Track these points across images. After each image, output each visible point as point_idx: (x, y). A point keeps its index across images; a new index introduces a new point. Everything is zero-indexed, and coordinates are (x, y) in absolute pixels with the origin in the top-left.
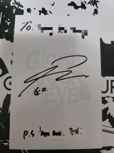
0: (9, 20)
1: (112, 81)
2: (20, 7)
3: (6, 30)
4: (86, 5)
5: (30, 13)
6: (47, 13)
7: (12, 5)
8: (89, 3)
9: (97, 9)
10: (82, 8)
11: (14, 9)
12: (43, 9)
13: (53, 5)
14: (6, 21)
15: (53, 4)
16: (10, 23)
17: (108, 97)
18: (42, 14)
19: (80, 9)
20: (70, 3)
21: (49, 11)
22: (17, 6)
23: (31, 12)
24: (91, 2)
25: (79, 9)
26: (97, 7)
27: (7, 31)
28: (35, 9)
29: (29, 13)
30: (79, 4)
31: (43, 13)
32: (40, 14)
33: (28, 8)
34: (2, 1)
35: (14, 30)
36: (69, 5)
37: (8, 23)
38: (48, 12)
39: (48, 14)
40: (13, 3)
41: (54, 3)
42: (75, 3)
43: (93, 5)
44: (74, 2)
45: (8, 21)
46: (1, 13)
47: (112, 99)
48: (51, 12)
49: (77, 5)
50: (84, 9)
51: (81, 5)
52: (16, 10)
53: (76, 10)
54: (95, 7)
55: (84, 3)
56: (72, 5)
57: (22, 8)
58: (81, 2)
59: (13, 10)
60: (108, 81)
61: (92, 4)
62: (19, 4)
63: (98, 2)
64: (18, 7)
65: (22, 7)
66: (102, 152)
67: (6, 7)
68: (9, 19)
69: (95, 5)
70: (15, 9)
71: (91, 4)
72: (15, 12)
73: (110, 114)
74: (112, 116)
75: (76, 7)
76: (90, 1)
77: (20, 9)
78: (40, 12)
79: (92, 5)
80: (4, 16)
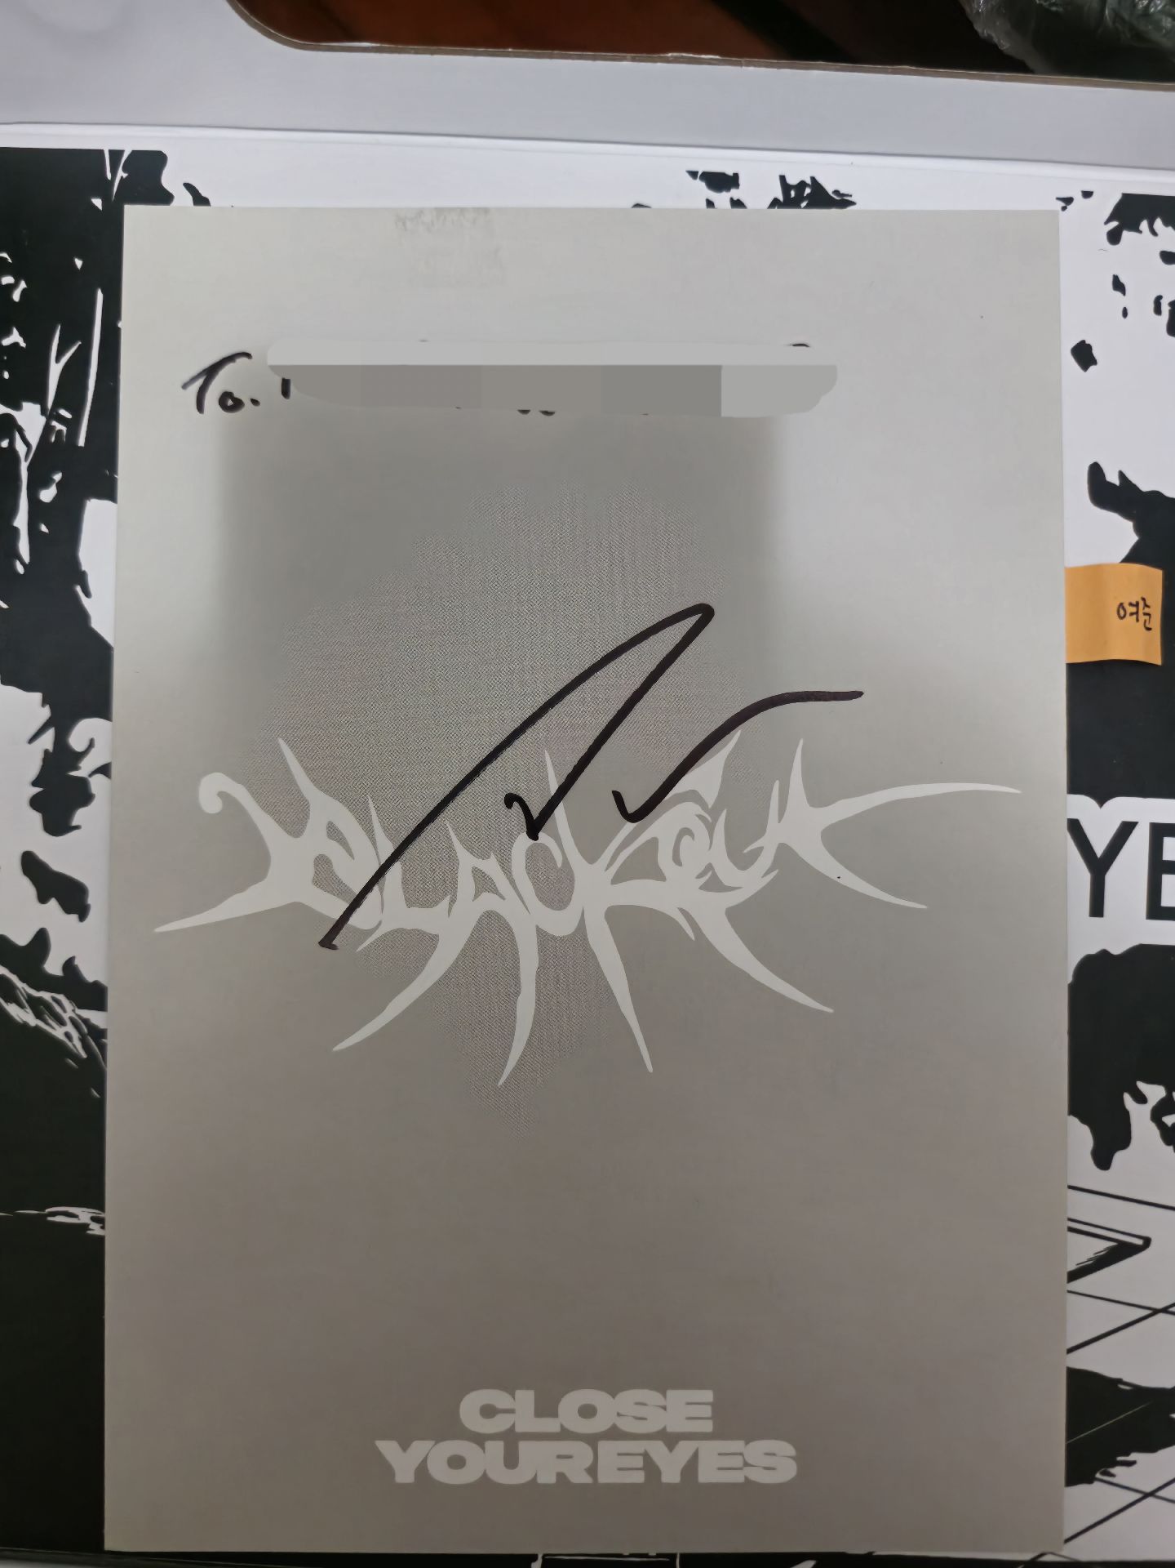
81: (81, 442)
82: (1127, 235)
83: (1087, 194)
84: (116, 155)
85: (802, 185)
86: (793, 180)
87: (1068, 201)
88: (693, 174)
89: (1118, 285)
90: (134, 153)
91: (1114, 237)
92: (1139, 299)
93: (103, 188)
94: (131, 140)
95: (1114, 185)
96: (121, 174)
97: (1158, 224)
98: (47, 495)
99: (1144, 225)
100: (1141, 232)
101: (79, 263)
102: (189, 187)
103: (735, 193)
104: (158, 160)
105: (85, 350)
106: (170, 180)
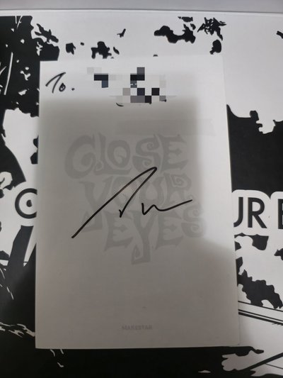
0: (27, 68)
1: (251, 200)
2: (51, 42)
3: (21, 90)
4: (195, 33)
5: (73, 53)
6: (109, 52)
7: (34, 36)
8: (201, 29)
9: (220, 40)
10: (187, 41)
11: (38, 46)
12: (101, 44)
13: (122, 35)
14: (22, 72)
15: (121, 32)
16: (29, 75)
17: (242, 235)
18: (97, 54)
19: (182, 42)
20: (159, 29)
21: (114, 48)
22: (44, 39)
23: (75, 51)
24: (207, 25)
25: (179, 42)
26: (221, 37)
27: (23, 93)
28: (82, 44)
29: (71, 53)
30: (179, 31)
31: (100, 54)
32: (94, 56)
33: (69, 42)
34: (13, 30)
35: (38, 92)
36: (157, 33)
37: (27, 76)
38: (111, 51)
39: (110, 54)
40: (37, 33)
41: (125, 30)
42: (171, 29)
43: (212, 33)
44: (169, 26)
45: (26, 72)
46: (12, 54)
47: (251, 240)
48: (117, 51)
49: (175, 33)
50: (189, 42)
51: (184, 33)
53: (172, 44)
54: (215, 37)
55: (191, 29)
56: (163, 35)
57: (55, 44)
58: (185, 26)
59: (37, 48)
60: (241, 200)
61: (209, 30)
62: (48, 34)
63: (223, 24)
64: (48, 41)
65: (56, 40)
66: (226, 359)
67: (23, 41)
68: (28, 66)
69: (215, 33)
70: (41, 45)
71: (205, 31)
72: (41, 52)
73: (245, 273)
74: (251, 278)
75: (173, 38)
76: (203, 24)
77: (52, 45)
78: (94, 50)
79: (209, 33)
80: (18, 61)
81: (5, 94)
84: (18, 17)
85: (211, 20)
86: (208, 19)
88: (180, 18)
90: (23, 17)
93: (14, 26)
94: (22, 13)
96: (20, 22)
101: (7, 46)
102: (38, 25)
103: (192, 22)
104: (30, 18)
105: (7, 69)
106: (33, 23)
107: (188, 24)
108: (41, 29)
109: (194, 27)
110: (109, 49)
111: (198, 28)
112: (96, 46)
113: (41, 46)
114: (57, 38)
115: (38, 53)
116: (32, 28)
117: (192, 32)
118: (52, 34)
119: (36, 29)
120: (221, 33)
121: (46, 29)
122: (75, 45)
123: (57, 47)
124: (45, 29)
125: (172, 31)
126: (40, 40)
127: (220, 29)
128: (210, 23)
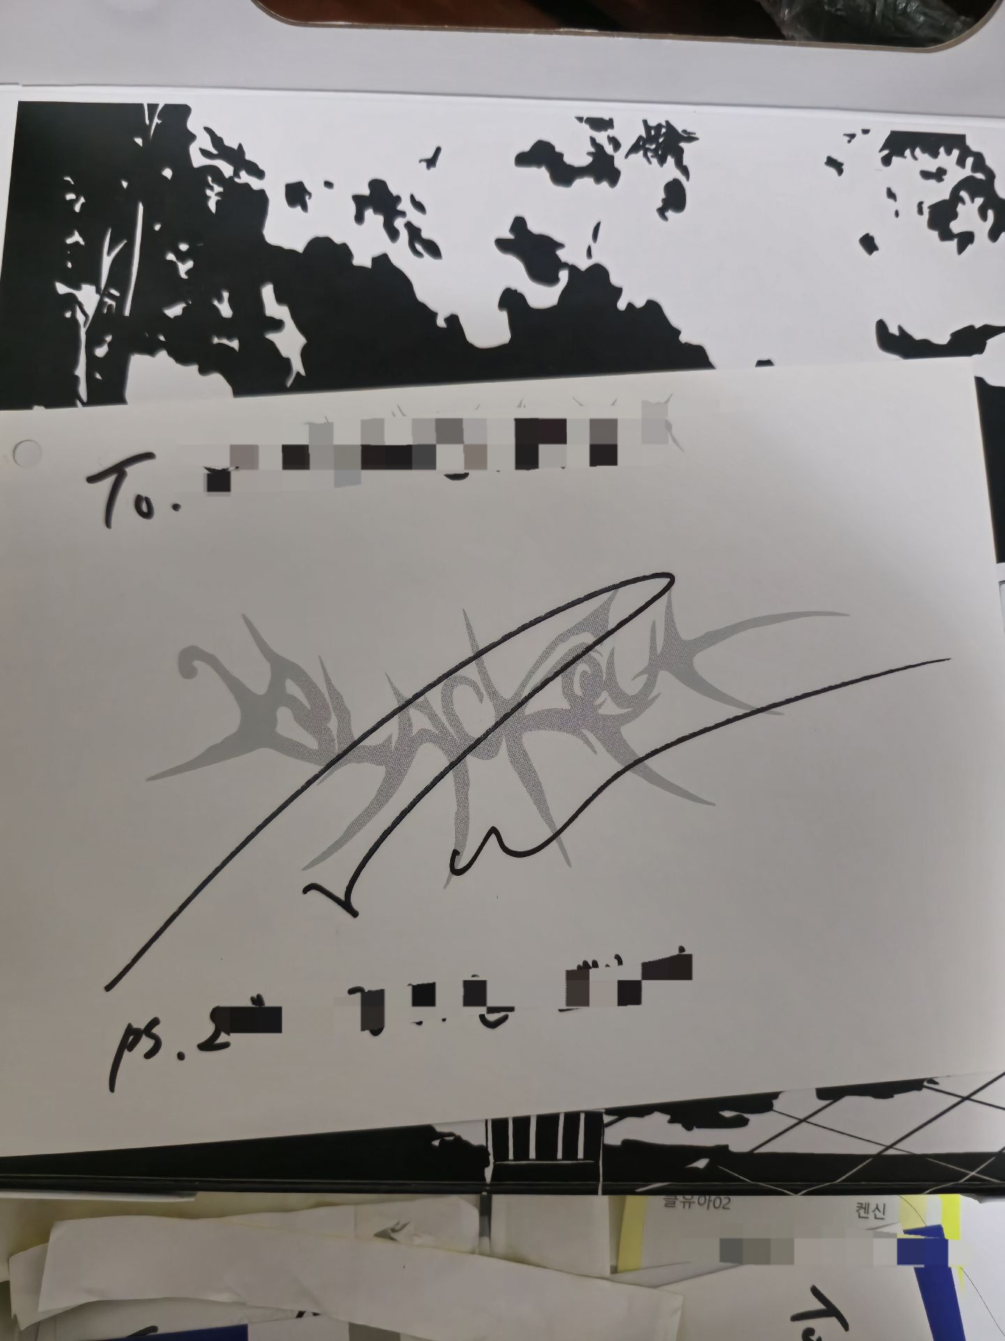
0: (184, 247)
2: (244, 178)
3: (171, 303)
4: (619, 161)
5: (305, 208)
6: (400, 207)
7: (198, 161)
8: (635, 149)
9: (682, 178)
10: (598, 180)
11: (212, 188)
12: (378, 186)
13: (431, 162)
14: (171, 257)
15: (430, 155)
16: (190, 264)
18: (369, 213)
19: (584, 184)
20: (527, 148)
21: (412, 197)
22: (227, 170)
23: (309, 202)
24: (650, 139)
25: (578, 182)
26: (685, 171)
27: (174, 311)
28: (328, 185)
29: (299, 208)
30: (578, 156)
31: (376, 211)
33: (293, 179)
34: (139, 141)
36: (523, 160)
37: (184, 268)
38: (405, 205)
39: (403, 213)
40: (205, 153)
41: (438, 150)
42: (558, 149)
43: (662, 161)
44: (553, 142)
45: (182, 257)
46: (141, 208)
48: (420, 206)
49: (569, 159)
50: (605, 184)
51: (589, 160)
52: (221, 189)
53: (561, 189)
54: (670, 171)
55: (609, 149)
56: (539, 165)
57: (255, 184)
58: (593, 140)
59: (208, 192)
61: (655, 151)
62: (236, 157)
63: (690, 138)
64: (236, 174)
65: (259, 173)
67: (168, 173)
68: (184, 241)
69: (670, 160)
70: (219, 184)
71: (645, 155)
72: (218, 203)
75: (563, 174)
76: (640, 138)
77: (247, 186)
79: (654, 161)
80: (157, 227)
81: (127, 313)
82: (895, 160)
83: (866, 132)
84: (153, 107)
85: (659, 126)
86: (652, 123)
87: (852, 136)
88: (580, 119)
89: (891, 195)
90: (167, 107)
91: (887, 161)
92: (906, 204)
93: (143, 130)
94: (163, 97)
95: (884, 126)
96: (156, 121)
97: (918, 151)
98: (101, 352)
99: (908, 152)
100: (905, 157)
101: (125, 184)
102: (208, 130)
103: (610, 132)
104: (184, 111)
105: (130, 247)
106: (193, 124)
107: (602, 137)
108: (217, 141)
109: (616, 144)
110: (398, 199)
111: (626, 146)
112: (366, 191)
113: (218, 189)
114: (261, 167)
115: (212, 205)
116: (192, 137)
117: (612, 158)
118: (248, 157)
119: (203, 141)
120: (685, 162)
121: (231, 142)
122: (308, 187)
123: (262, 193)
124: (227, 143)
125: (561, 155)
126: (216, 173)
127: (681, 151)
128: (658, 135)
